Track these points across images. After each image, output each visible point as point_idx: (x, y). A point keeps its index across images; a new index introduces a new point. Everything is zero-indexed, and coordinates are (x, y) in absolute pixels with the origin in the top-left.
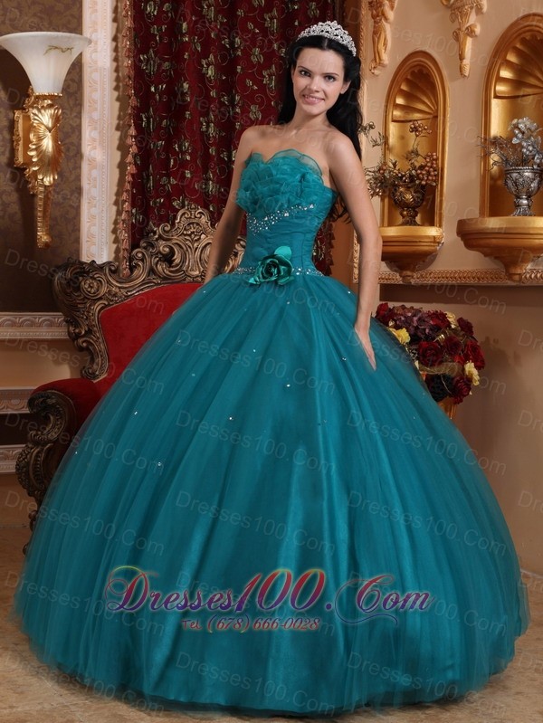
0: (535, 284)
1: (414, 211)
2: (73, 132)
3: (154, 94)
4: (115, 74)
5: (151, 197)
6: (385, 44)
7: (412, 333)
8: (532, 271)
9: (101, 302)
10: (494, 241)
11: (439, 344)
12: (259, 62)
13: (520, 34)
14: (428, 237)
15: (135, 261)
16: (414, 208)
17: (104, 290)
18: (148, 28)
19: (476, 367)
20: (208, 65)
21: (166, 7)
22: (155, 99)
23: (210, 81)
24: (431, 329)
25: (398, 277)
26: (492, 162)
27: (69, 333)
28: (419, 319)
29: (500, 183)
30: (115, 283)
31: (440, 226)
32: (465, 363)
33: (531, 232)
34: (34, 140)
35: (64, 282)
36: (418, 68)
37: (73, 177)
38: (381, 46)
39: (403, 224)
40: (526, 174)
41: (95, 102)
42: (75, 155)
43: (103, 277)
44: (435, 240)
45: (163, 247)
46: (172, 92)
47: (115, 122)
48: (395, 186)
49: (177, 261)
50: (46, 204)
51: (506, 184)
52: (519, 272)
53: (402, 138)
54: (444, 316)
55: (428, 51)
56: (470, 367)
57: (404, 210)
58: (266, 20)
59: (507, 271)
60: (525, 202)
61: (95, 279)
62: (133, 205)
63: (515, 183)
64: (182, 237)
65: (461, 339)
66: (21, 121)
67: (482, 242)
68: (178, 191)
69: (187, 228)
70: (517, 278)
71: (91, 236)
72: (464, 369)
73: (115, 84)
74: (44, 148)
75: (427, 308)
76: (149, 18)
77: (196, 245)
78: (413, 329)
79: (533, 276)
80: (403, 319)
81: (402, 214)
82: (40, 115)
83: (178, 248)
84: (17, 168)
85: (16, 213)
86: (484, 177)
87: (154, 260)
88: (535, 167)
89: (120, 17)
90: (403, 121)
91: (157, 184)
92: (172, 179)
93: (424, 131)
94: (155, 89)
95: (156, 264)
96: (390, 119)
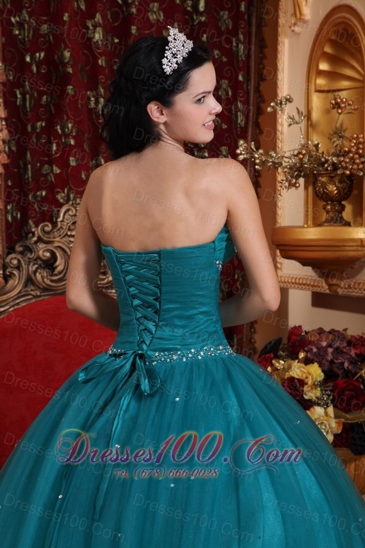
1: (340, 204)
3: (30, 65)
5: (31, 190)
7: (326, 368)
12: (158, 20)
15: (9, 270)
16: (339, 202)
20: (95, 26)
22: (32, 71)
23: (98, 47)
24: (351, 363)
25: (324, 284)
28: (336, 350)
36: (343, 26)
45: (43, 252)
46: (53, 63)
48: (315, 177)
49: (60, 268)
53: (327, 111)
55: (353, 5)
57: (327, 204)
62: (7, 201)
64: (66, 239)
69: (72, 227)
78: (327, 364)
80: (315, 350)
81: (325, 209)
83: (61, 252)
87: (32, 268)
90: (328, 91)
91: (37, 173)
92: (54, 168)
93: (348, 107)
94: (31, 59)
95: (35, 272)
96: (312, 87)
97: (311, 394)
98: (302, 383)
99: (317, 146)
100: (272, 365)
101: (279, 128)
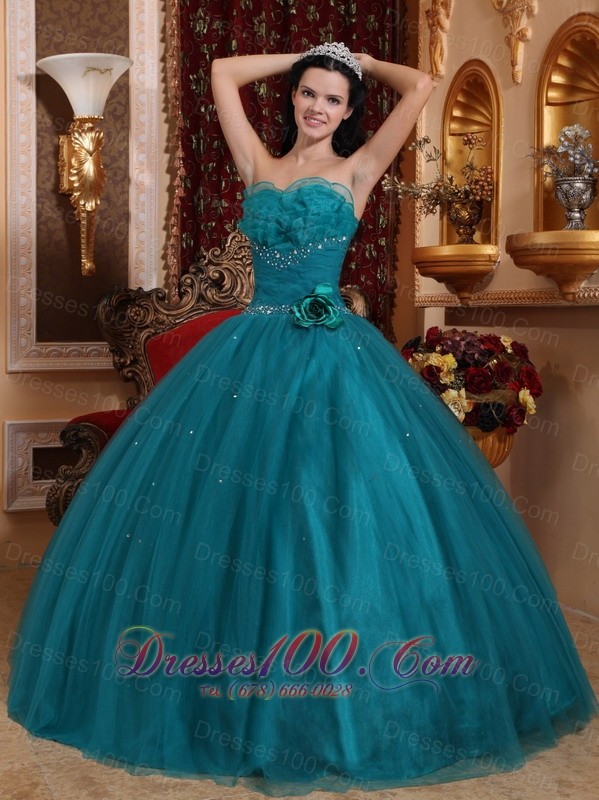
0: (588, 303)
1: (471, 228)
2: (120, 157)
3: (204, 114)
4: (164, 96)
5: (202, 221)
6: (441, 54)
7: (459, 358)
8: (585, 289)
9: (148, 330)
10: (542, 258)
11: (491, 370)
13: (570, 36)
14: (483, 256)
15: (185, 288)
16: (471, 226)
17: (151, 318)
18: (197, 47)
19: (531, 393)
21: (217, 25)
22: (205, 120)
23: (262, 100)
24: (481, 354)
25: (457, 299)
26: (545, 173)
27: (114, 363)
28: (468, 343)
29: (552, 196)
30: (162, 310)
31: (496, 244)
32: (520, 390)
33: (581, 247)
34: (76, 165)
35: (109, 309)
36: (473, 77)
37: (120, 202)
38: (437, 57)
39: (460, 243)
40: (578, 185)
41: (143, 125)
42: (123, 180)
43: (150, 304)
44: (490, 259)
45: (212, 272)
47: (165, 144)
48: (450, 203)
49: (227, 287)
50: (88, 231)
51: (557, 196)
52: (572, 291)
53: (459, 152)
54: (497, 339)
55: (482, 59)
56: (525, 395)
57: (460, 228)
58: (321, 35)
59: (561, 291)
60: (578, 215)
61: (141, 306)
62: (183, 229)
63: (565, 194)
64: (233, 262)
65: (514, 365)
66: (65, 146)
67: (530, 259)
68: (230, 214)
69: (238, 252)
70: (570, 297)
71: (140, 262)
72: (518, 397)
73: (163, 105)
74: (86, 172)
76: (199, 37)
77: (248, 270)
78: (460, 354)
79: (586, 295)
80: (450, 343)
81: (458, 232)
82: (80, 139)
83: (228, 273)
84: (63, 195)
85: (62, 240)
86: (537, 190)
87: (204, 286)
88: (586, 177)
89: (168, 36)
90: (461, 135)
91: (208, 208)
92: (223, 202)
93: (478, 144)
94: (205, 110)
95: (206, 290)
96: (447, 132)
97: (447, 379)
98: (439, 370)
99: (451, 180)
100: (412, 357)
101: (418, 168)
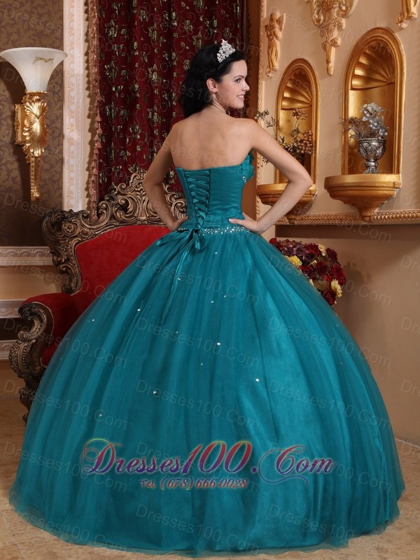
2: (57, 119)
3: (115, 92)
4: (87, 79)
5: (113, 165)
6: (276, 55)
8: (378, 213)
9: (76, 239)
10: (350, 193)
11: (313, 268)
13: (369, 43)
15: (101, 210)
17: (79, 230)
18: (110, 46)
19: (339, 283)
20: (153, 72)
21: (123, 32)
23: (154, 83)
24: (307, 257)
26: (350, 135)
27: (54, 261)
29: (356, 150)
30: (86, 225)
31: (315, 183)
32: (331, 281)
34: (28, 125)
35: (49, 224)
36: (299, 70)
37: (57, 151)
38: (273, 57)
41: (73, 98)
42: (59, 136)
43: (78, 221)
44: (311, 193)
45: (120, 200)
46: (128, 91)
47: (87, 112)
49: (131, 210)
50: (36, 170)
51: (359, 151)
52: (369, 214)
53: (289, 121)
54: (316, 246)
55: (305, 58)
56: (335, 284)
59: (361, 214)
60: (373, 164)
61: (72, 222)
62: (100, 170)
63: (365, 150)
64: (134, 193)
65: (329, 264)
66: (20, 112)
67: (342, 193)
68: (132, 160)
69: (138, 186)
70: (367, 219)
71: (70, 192)
72: (331, 285)
73: (86, 85)
74: (34, 130)
75: (305, 241)
76: (111, 39)
77: (143, 198)
79: (379, 217)
80: (286, 249)
82: (31, 107)
83: (131, 200)
84: (17, 145)
85: (17, 177)
86: (344, 147)
87: (115, 209)
88: (380, 138)
89: (89, 38)
90: (290, 109)
91: (117, 156)
92: (127, 152)
93: (303, 115)
94: (116, 89)
95: (116, 212)
96: (280, 107)
99: (283, 140)
